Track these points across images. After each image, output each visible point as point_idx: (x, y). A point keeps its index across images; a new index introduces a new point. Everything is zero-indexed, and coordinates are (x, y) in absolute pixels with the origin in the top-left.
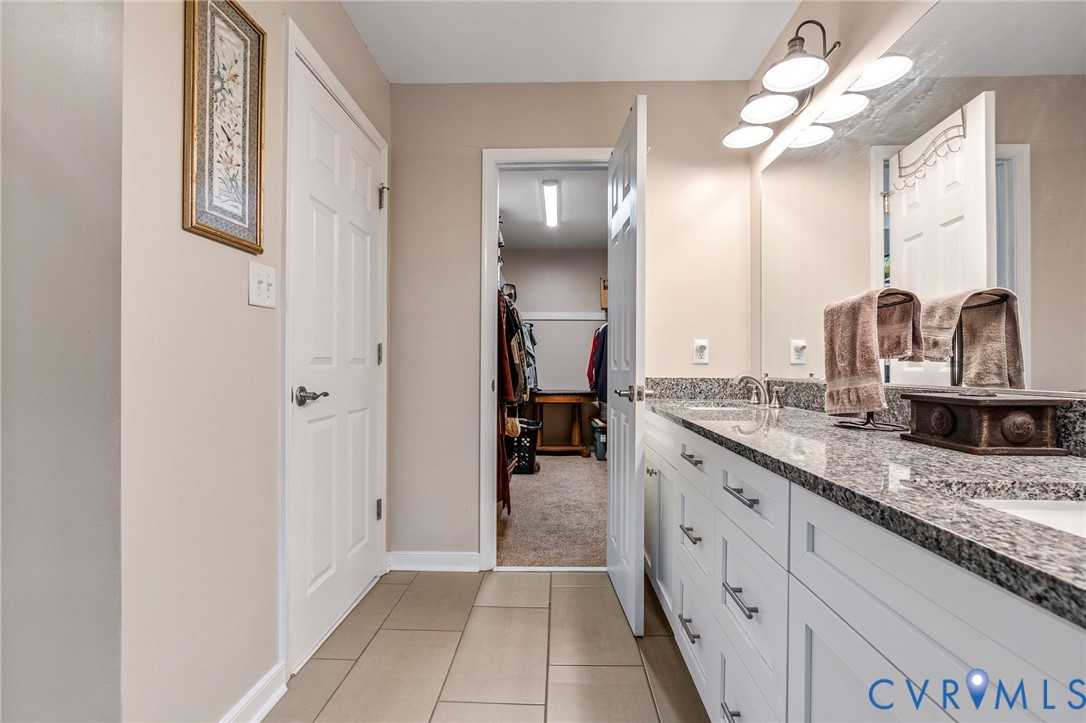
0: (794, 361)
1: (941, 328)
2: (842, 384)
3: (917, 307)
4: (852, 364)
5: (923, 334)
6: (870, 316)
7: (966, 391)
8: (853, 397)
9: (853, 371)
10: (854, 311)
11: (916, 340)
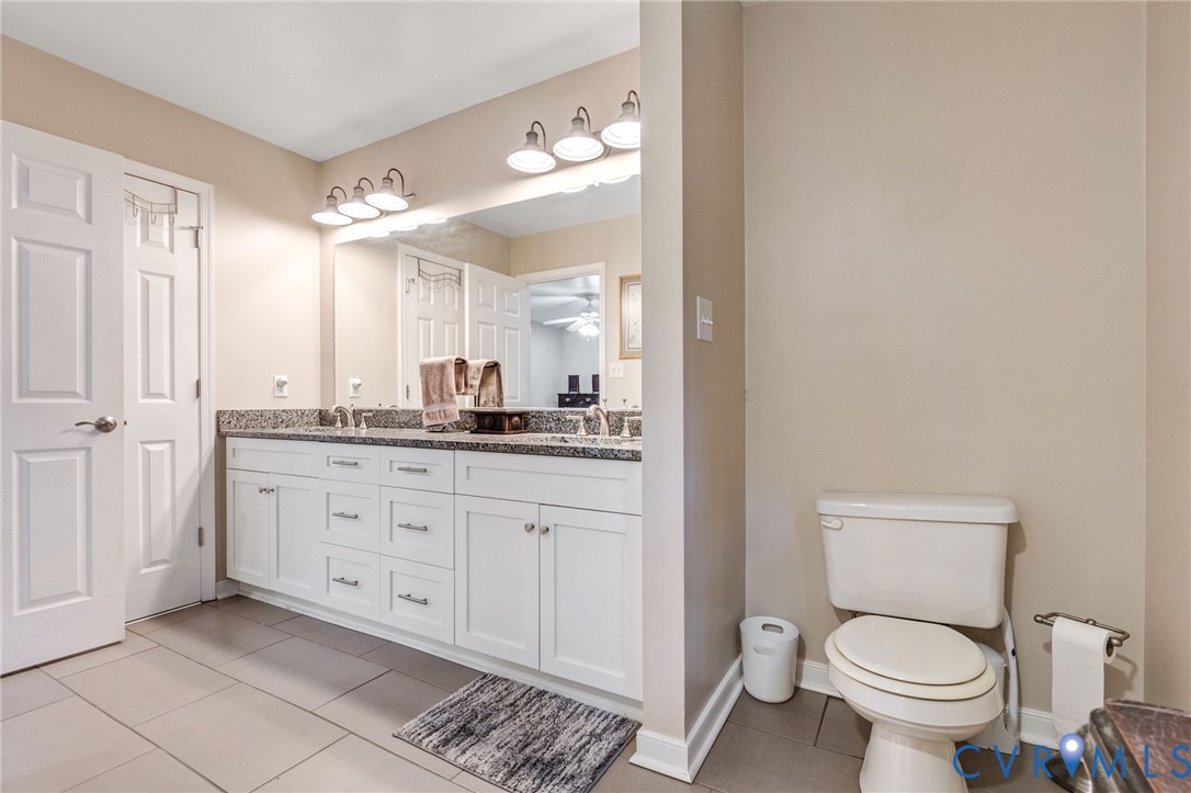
0: (352, 394)
1: (474, 378)
2: (435, 408)
3: (467, 367)
4: (441, 397)
5: (469, 382)
6: (451, 371)
7: (481, 409)
8: (442, 414)
9: (442, 400)
10: (442, 367)
11: (466, 385)
